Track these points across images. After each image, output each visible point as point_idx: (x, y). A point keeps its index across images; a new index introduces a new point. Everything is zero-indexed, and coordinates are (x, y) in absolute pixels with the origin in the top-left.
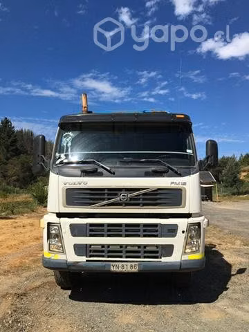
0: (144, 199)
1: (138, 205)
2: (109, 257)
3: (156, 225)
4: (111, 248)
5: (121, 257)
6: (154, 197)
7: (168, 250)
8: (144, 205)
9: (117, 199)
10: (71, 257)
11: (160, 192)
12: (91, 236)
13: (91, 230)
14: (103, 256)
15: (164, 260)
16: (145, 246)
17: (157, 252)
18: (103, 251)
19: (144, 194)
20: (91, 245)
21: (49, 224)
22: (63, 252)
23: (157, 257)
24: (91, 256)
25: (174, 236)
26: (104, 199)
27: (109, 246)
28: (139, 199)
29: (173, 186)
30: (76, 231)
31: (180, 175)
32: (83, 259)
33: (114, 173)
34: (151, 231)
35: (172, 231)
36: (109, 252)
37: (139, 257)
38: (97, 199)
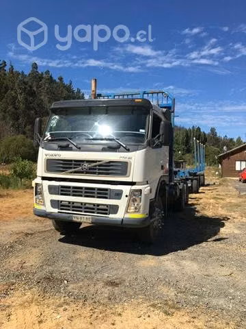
0: (99, 169)
1: (95, 173)
2: (73, 210)
3: (106, 190)
4: (75, 205)
5: (81, 211)
6: (107, 168)
7: (115, 209)
8: (99, 173)
9: (80, 168)
10: (49, 209)
11: (111, 164)
12: (62, 194)
13: (62, 191)
14: (69, 210)
15: (111, 216)
16: (98, 205)
17: (107, 210)
18: (69, 206)
19: (99, 166)
20: (61, 201)
21: (36, 184)
22: (44, 205)
23: (106, 214)
24: (62, 209)
25: (120, 199)
26: (71, 168)
27: (73, 203)
28: (96, 169)
29: (122, 160)
30: (53, 190)
31: (128, 150)
32: (56, 210)
33: (80, 148)
34: (103, 194)
35: (118, 195)
36: (73, 207)
37: (93, 213)
38: (67, 168)
